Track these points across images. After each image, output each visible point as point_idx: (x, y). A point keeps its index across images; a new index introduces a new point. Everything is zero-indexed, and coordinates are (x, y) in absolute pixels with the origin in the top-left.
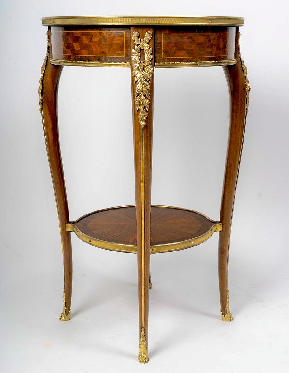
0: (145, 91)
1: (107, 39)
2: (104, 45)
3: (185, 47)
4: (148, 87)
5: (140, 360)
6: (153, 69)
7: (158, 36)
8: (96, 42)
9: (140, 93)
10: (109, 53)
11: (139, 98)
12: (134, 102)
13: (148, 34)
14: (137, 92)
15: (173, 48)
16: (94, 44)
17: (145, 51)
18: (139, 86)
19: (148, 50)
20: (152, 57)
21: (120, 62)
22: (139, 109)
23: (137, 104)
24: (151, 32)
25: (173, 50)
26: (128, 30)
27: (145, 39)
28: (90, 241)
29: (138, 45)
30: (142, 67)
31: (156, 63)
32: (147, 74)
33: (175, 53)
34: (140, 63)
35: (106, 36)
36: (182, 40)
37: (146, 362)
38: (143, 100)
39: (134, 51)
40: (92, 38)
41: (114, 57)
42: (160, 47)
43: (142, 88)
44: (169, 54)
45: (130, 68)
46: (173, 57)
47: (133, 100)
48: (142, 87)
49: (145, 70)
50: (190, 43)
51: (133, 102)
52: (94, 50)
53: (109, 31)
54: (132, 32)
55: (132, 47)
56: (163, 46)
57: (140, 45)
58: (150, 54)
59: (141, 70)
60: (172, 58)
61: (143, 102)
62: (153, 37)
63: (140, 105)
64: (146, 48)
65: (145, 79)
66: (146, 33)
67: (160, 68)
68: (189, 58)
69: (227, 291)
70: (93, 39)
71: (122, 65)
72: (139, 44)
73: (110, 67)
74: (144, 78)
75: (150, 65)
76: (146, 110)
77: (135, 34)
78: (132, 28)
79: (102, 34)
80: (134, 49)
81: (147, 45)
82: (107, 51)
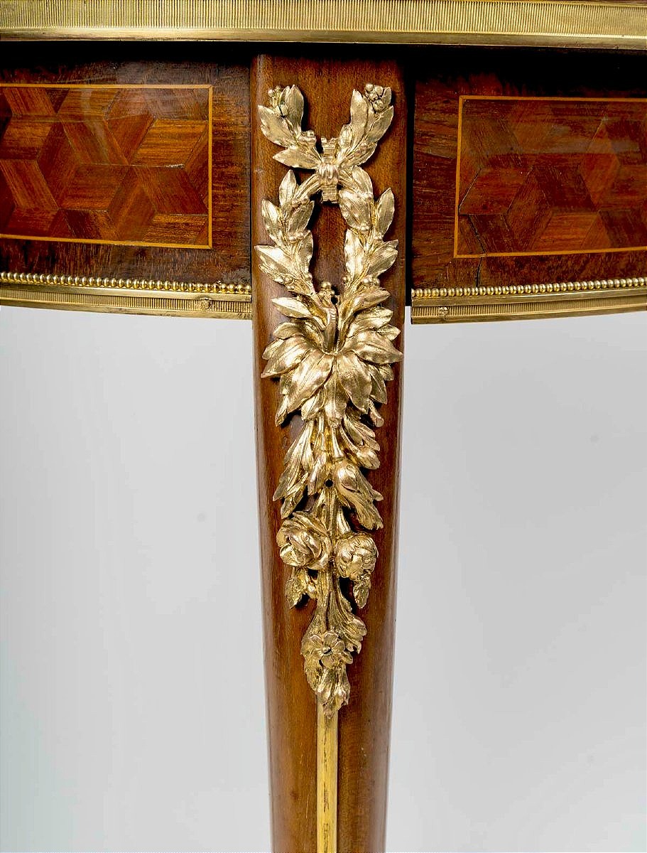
0: (348, 481)
1: (101, 134)
2: (78, 174)
3: (596, 186)
4: (368, 455)
6: (397, 331)
7: (434, 116)
8: (29, 153)
9: (316, 496)
10: (112, 221)
11: (311, 531)
12: (276, 549)
13: (370, 101)
14: (293, 490)
15: (521, 192)
16: (16, 166)
17: (345, 215)
18: (309, 452)
19: (367, 210)
20: (390, 253)
21: (185, 279)
22: (305, 598)
23: (294, 561)
24: (388, 89)
25: (525, 207)
26: (232, 80)
27: (346, 134)
29: (301, 174)
30: (327, 323)
31: (417, 293)
32: (359, 367)
33: (534, 222)
34: (314, 297)
35: (94, 113)
36: (580, 145)
38: (335, 536)
39: (270, 211)
41: (142, 252)
42: (447, 188)
43: (330, 459)
44: (498, 229)
45: (250, 322)
46: (520, 250)
47: (268, 540)
48: (324, 456)
49: (347, 344)
50: (625, 161)
51: (269, 549)
52: (22, 201)
53: (114, 81)
54: (259, 92)
55: (261, 190)
56: (465, 179)
57: (314, 177)
58: (377, 236)
59: (320, 340)
60: (518, 259)
61: (333, 554)
62: (402, 123)
63: (313, 574)
64: (355, 196)
65: (350, 404)
66: (357, 97)
67: (442, 321)
68: (617, 254)
70: (14, 130)
71: (197, 300)
72: (307, 166)
73: (120, 311)
74: (340, 395)
75: (383, 305)
76: (353, 604)
77: (283, 101)
78: (262, 63)
79: (67, 101)
80: (275, 200)
81: (360, 175)
82: (99, 209)
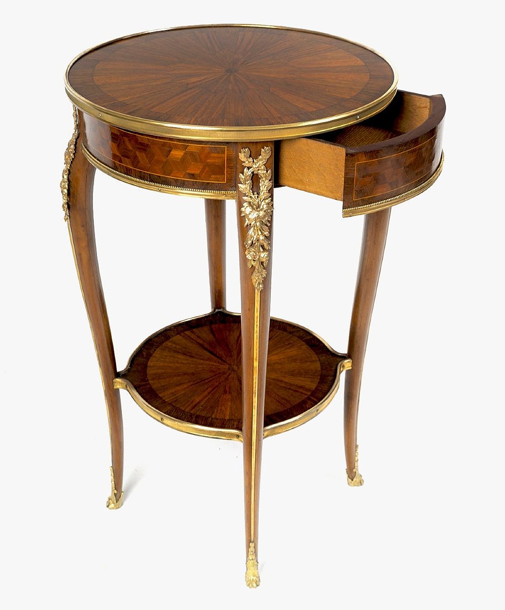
0: (262, 239)
1: (197, 156)
2: (191, 165)
4: (266, 233)
5: (249, 584)
8: (178, 157)
9: (255, 243)
10: (200, 176)
11: (254, 252)
12: (245, 255)
13: (266, 151)
14: (249, 242)
16: (175, 160)
17: (260, 177)
18: (253, 233)
19: (265, 175)
20: (270, 184)
21: (219, 190)
22: (253, 266)
23: (250, 258)
24: (270, 148)
26: (231, 145)
27: (260, 158)
28: (162, 419)
29: (249, 168)
30: (256, 203)
32: (264, 213)
34: (253, 196)
35: (196, 151)
37: (257, 586)
38: (260, 252)
39: (241, 176)
40: (170, 151)
41: (208, 183)
43: (258, 235)
45: (237, 202)
48: (257, 234)
49: (261, 208)
52: (175, 169)
54: (239, 150)
55: (239, 170)
57: (252, 168)
58: (267, 181)
59: (255, 207)
61: (259, 256)
62: (273, 155)
63: (255, 261)
64: (262, 172)
65: (262, 222)
66: (263, 150)
69: (357, 446)
70: (173, 153)
71: (222, 195)
72: (250, 166)
74: (260, 220)
75: (269, 197)
76: (264, 267)
77: (245, 152)
79: (188, 147)
80: (243, 173)
81: (263, 167)
